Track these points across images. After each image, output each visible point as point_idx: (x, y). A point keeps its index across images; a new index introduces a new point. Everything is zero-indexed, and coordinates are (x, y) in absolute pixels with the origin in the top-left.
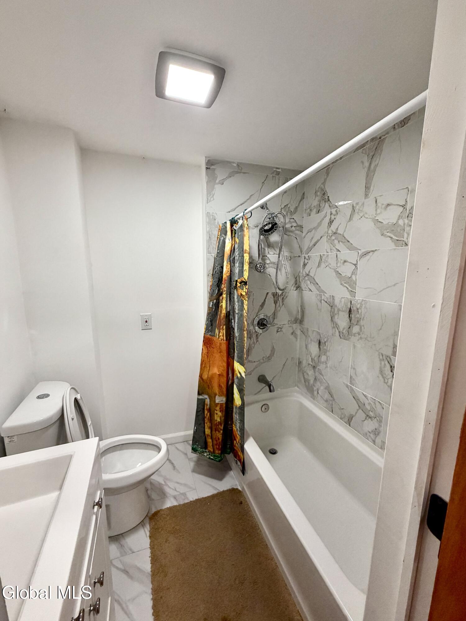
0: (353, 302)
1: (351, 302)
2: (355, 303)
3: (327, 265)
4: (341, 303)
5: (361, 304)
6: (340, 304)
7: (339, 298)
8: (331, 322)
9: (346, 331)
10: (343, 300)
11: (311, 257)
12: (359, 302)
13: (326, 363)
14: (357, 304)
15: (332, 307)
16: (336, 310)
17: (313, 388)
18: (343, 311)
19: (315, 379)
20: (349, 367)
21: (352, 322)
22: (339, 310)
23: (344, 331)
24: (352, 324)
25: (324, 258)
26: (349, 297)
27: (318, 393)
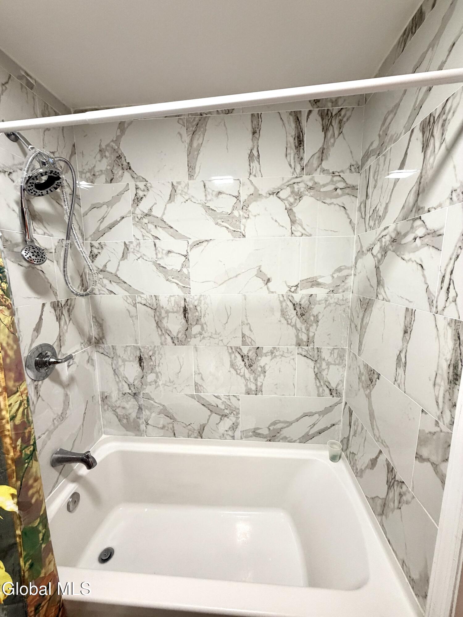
0: (187, 300)
1: (185, 300)
2: (191, 300)
3: (139, 256)
4: (170, 303)
5: (199, 300)
6: (168, 304)
7: (166, 297)
8: (157, 328)
9: (182, 335)
10: (173, 299)
11: (105, 245)
12: (196, 298)
13: (156, 382)
14: (193, 301)
15: (155, 309)
16: (163, 312)
17: (139, 422)
18: (174, 312)
19: (140, 409)
20: (192, 375)
21: (189, 322)
22: (167, 312)
23: (179, 336)
24: (190, 325)
25: (131, 247)
26: (181, 294)
27: (148, 424)
